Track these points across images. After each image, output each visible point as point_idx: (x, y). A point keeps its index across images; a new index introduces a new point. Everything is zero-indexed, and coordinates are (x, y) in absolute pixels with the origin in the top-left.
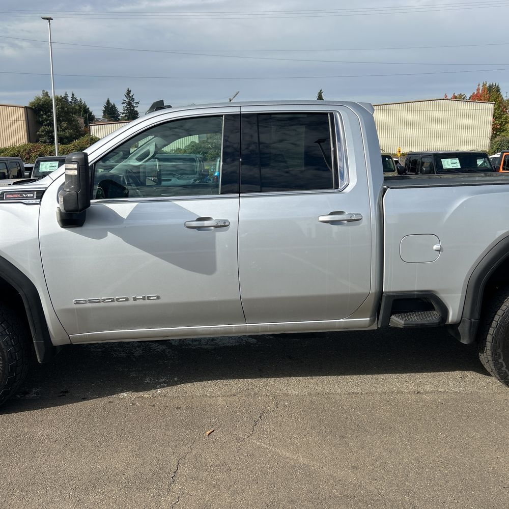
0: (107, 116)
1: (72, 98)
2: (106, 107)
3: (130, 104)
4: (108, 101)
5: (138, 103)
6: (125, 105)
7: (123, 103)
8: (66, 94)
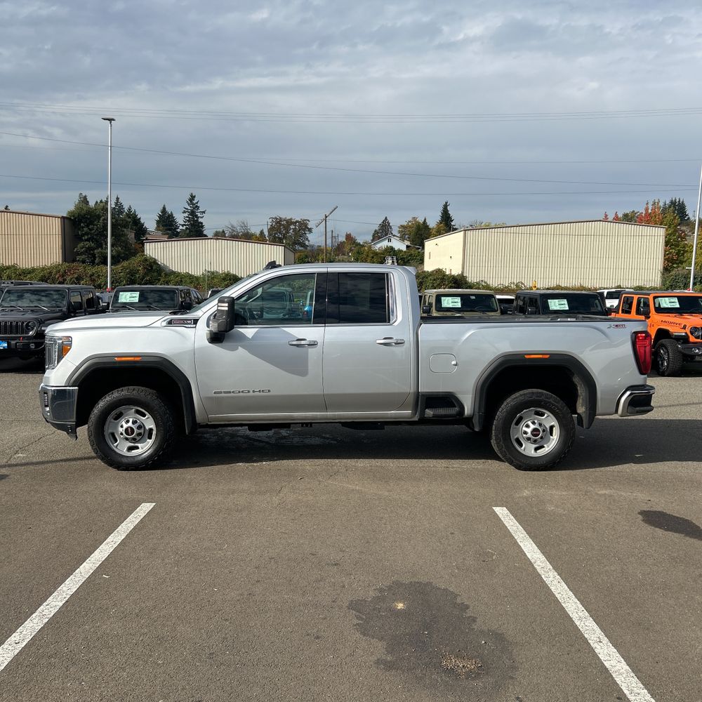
0: (162, 228)
1: (116, 204)
2: (160, 217)
3: (193, 213)
4: (164, 208)
5: (204, 212)
6: (186, 215)
7: (184, 212)
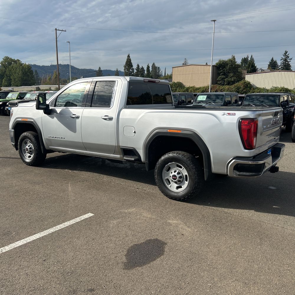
0: (270, 68)
1: (251, 58)
2: (270, 63)
3: (285, 60)
4: (273, 59)
5: (291, 59)
6: (282, 61)
7: (281, 60)
8: (248, 56)
